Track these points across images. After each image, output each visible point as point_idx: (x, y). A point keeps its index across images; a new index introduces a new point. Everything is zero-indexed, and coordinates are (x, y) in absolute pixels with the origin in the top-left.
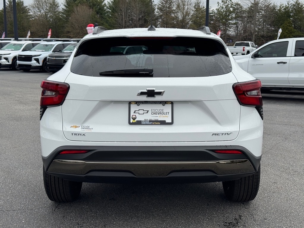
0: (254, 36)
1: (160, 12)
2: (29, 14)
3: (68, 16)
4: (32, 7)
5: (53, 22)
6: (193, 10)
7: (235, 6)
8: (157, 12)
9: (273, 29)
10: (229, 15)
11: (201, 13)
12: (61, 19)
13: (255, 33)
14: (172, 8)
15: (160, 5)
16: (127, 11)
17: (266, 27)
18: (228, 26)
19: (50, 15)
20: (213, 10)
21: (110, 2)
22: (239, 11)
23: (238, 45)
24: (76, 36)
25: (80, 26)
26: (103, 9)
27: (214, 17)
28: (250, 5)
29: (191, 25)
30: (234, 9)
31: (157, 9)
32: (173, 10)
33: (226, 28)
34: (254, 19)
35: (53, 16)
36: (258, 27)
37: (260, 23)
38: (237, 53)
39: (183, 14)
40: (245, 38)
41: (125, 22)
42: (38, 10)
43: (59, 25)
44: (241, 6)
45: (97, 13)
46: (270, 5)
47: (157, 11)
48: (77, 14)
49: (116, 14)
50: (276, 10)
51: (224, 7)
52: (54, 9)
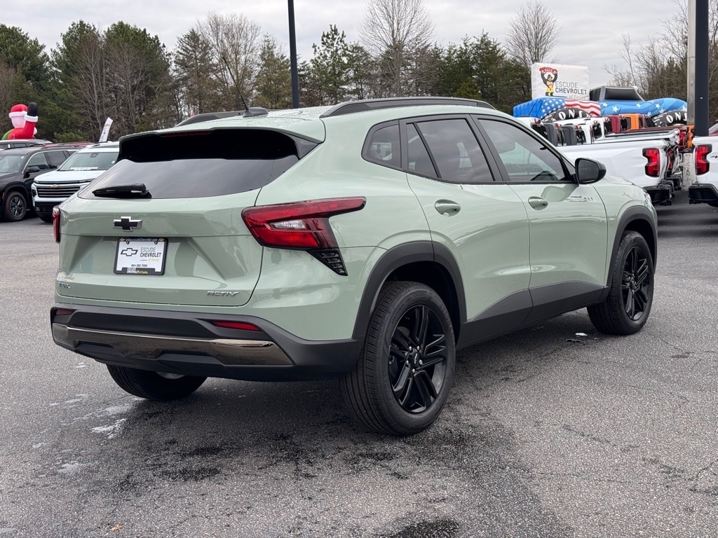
1: (182, 71)
6: (259, 65)
7: (353, 52)
8: (175, 71)
10: (340, 74)
11: (277, 71)
14: (211, 60)
15: (181, 54)
16: (101, 70)
18: (342, 97)
20: (305, 62)
21: (58, 51)
22: (361, 64)
26: (42, 66)
27: (307, 78)
28: (384, 49)
29: (256, 97)
30: (351, 59)
31: (174, 64)
32: (214, 65)
34: (396, 80)
37: (409, 89)
39: (237, 73)
41: (99, 97)
44: (365, 53)
45: (28, 77)
46: (426, 47)
47: (175, 69)
49: (76, 79)
50: (442, 59)
51: (329, 55)
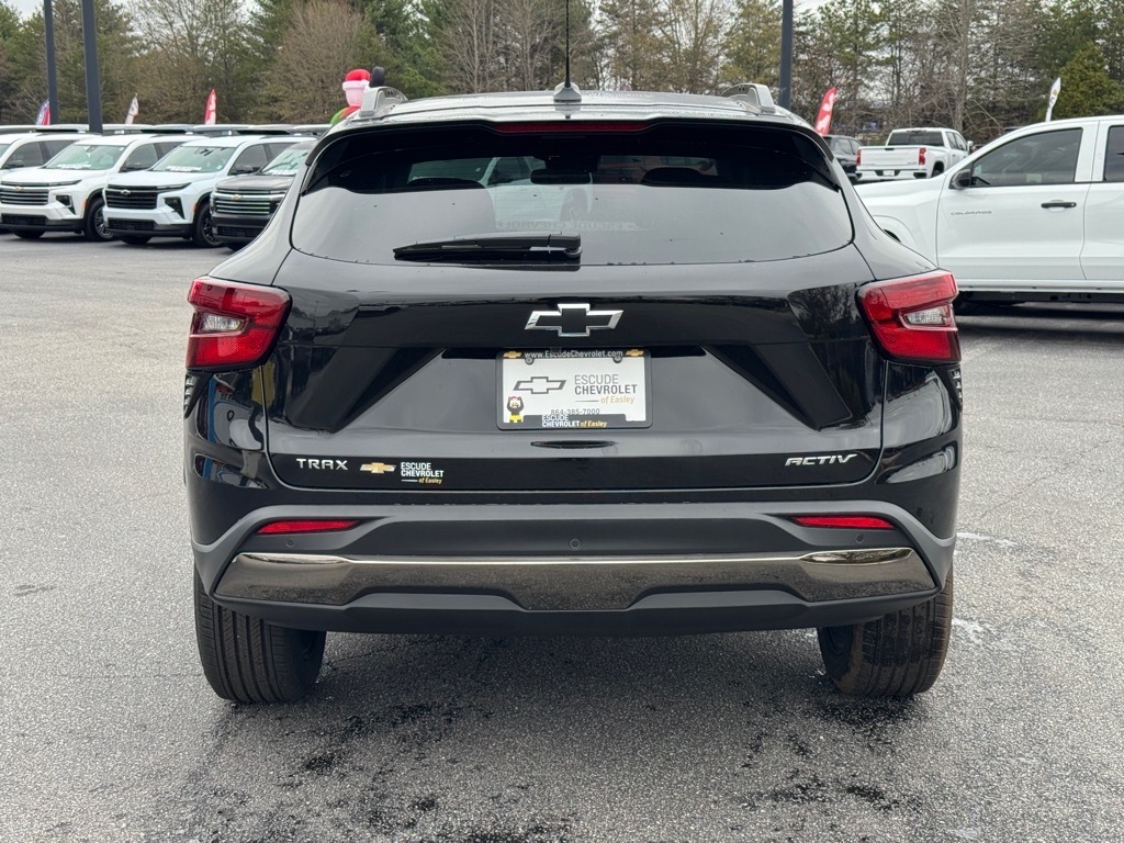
0: (959, 107)
1: (609, 22)
2: (129, 34)
3: (272, 39)
4: (140, 8)
5: (218, 62)
6: (732, 14)
9: (1032, 79)
11: (762, 25)
12: (245, 51)
13: (966, 93)
17: (1005, 73)
18: (864, 72)
19: (207, 37)
20: (807, 11)
22: (903, 15)
23: (899, 141)
24: (302, 116)
25: (315, 77)
26: (401, 12)
27: (809, 37)
29: (724, 68)
30: (886, 7)
31: (598, 12)
32: (660, 14)
33: (855, 79)
35: (216, 42)
36: (975, 73)
37: (982, 60)
38: (897, 172)
39: (696, 28)
40: (928, 114)
41: (481, 62)
42: (162, 21)
43: (239, 75)
45: (380, 28)
48: (305, 33)
49: (449, 32)
50: (1044, 10)
52: (219, 14)
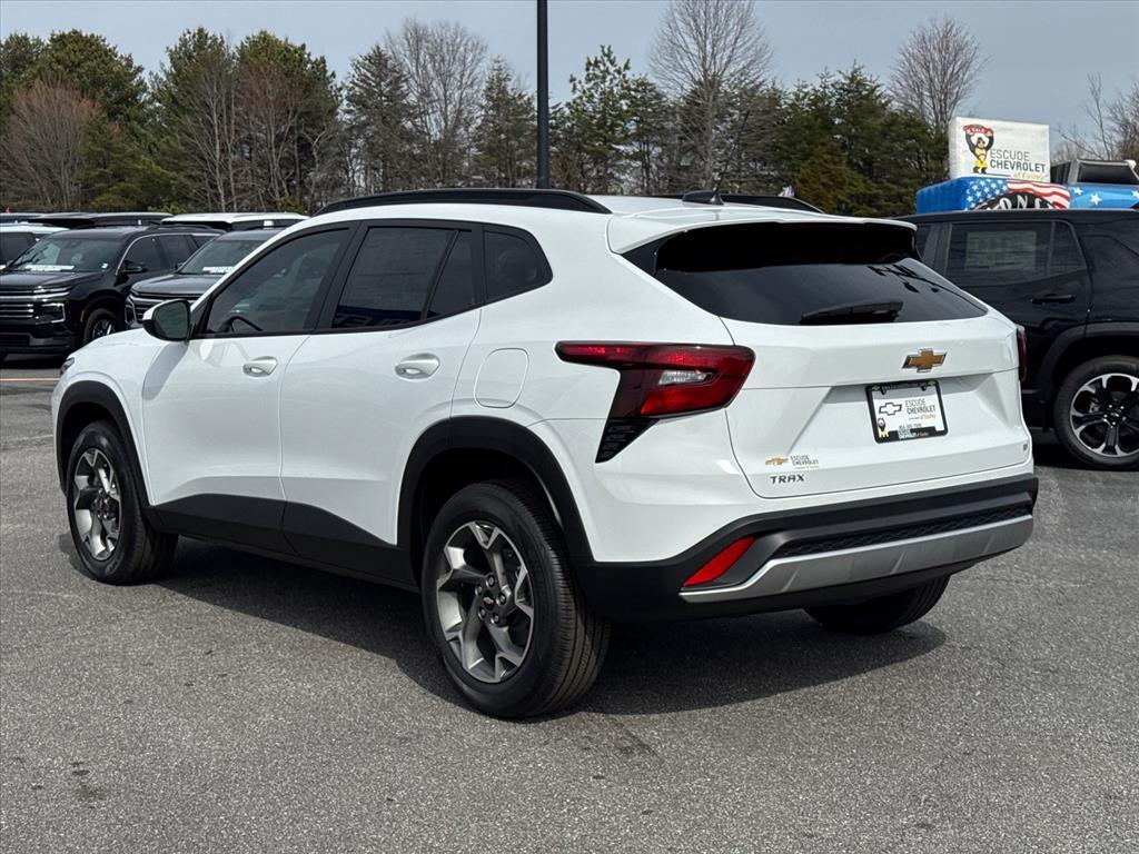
7: (636, 90)
8: (346, 113)
10: (614, 126)
14: (404, 97)
15: (356, 85)
16: (229, 108)
21: (161, 75)
28: (688, 87)
34: (707, 139)
44: (657, 93)
46: (758, 87)
47: (346, 110)
